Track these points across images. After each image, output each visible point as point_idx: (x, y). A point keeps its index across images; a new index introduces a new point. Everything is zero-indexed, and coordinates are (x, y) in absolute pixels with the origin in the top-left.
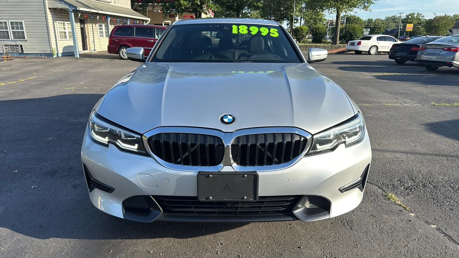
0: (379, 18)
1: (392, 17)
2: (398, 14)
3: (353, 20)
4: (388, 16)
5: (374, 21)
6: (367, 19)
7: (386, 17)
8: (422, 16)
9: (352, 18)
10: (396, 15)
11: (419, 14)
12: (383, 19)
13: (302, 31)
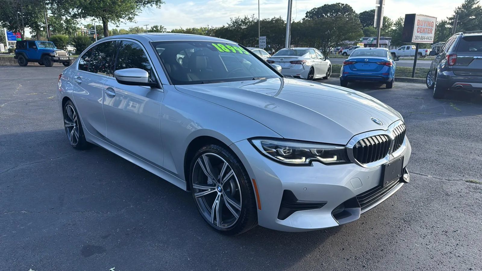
0: (124, 29)
1: (135, 28)
2: (144, 25)
3: (100, 30)
4: (132, 27)
5: (119, 31)
6: (112, 29)
7: (130, 28)
8: (164, 29)
9: (99, 27)
10: (138, 27)
11: (162, 27)
12: (128, 30)
13: (62, 41)
